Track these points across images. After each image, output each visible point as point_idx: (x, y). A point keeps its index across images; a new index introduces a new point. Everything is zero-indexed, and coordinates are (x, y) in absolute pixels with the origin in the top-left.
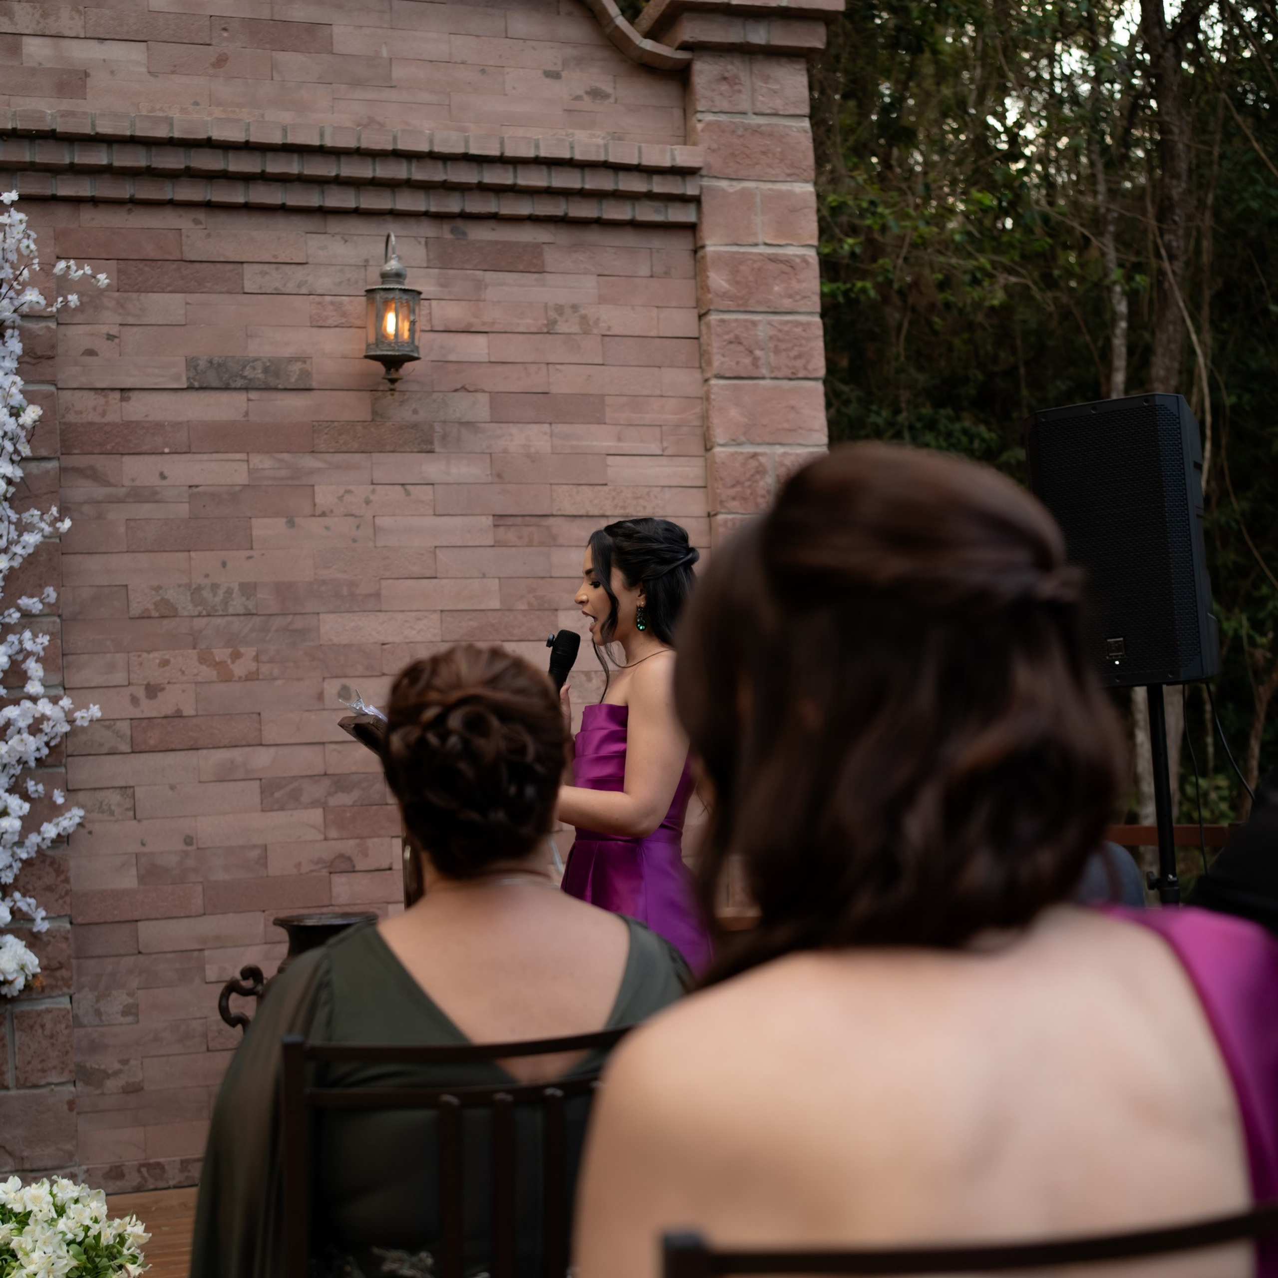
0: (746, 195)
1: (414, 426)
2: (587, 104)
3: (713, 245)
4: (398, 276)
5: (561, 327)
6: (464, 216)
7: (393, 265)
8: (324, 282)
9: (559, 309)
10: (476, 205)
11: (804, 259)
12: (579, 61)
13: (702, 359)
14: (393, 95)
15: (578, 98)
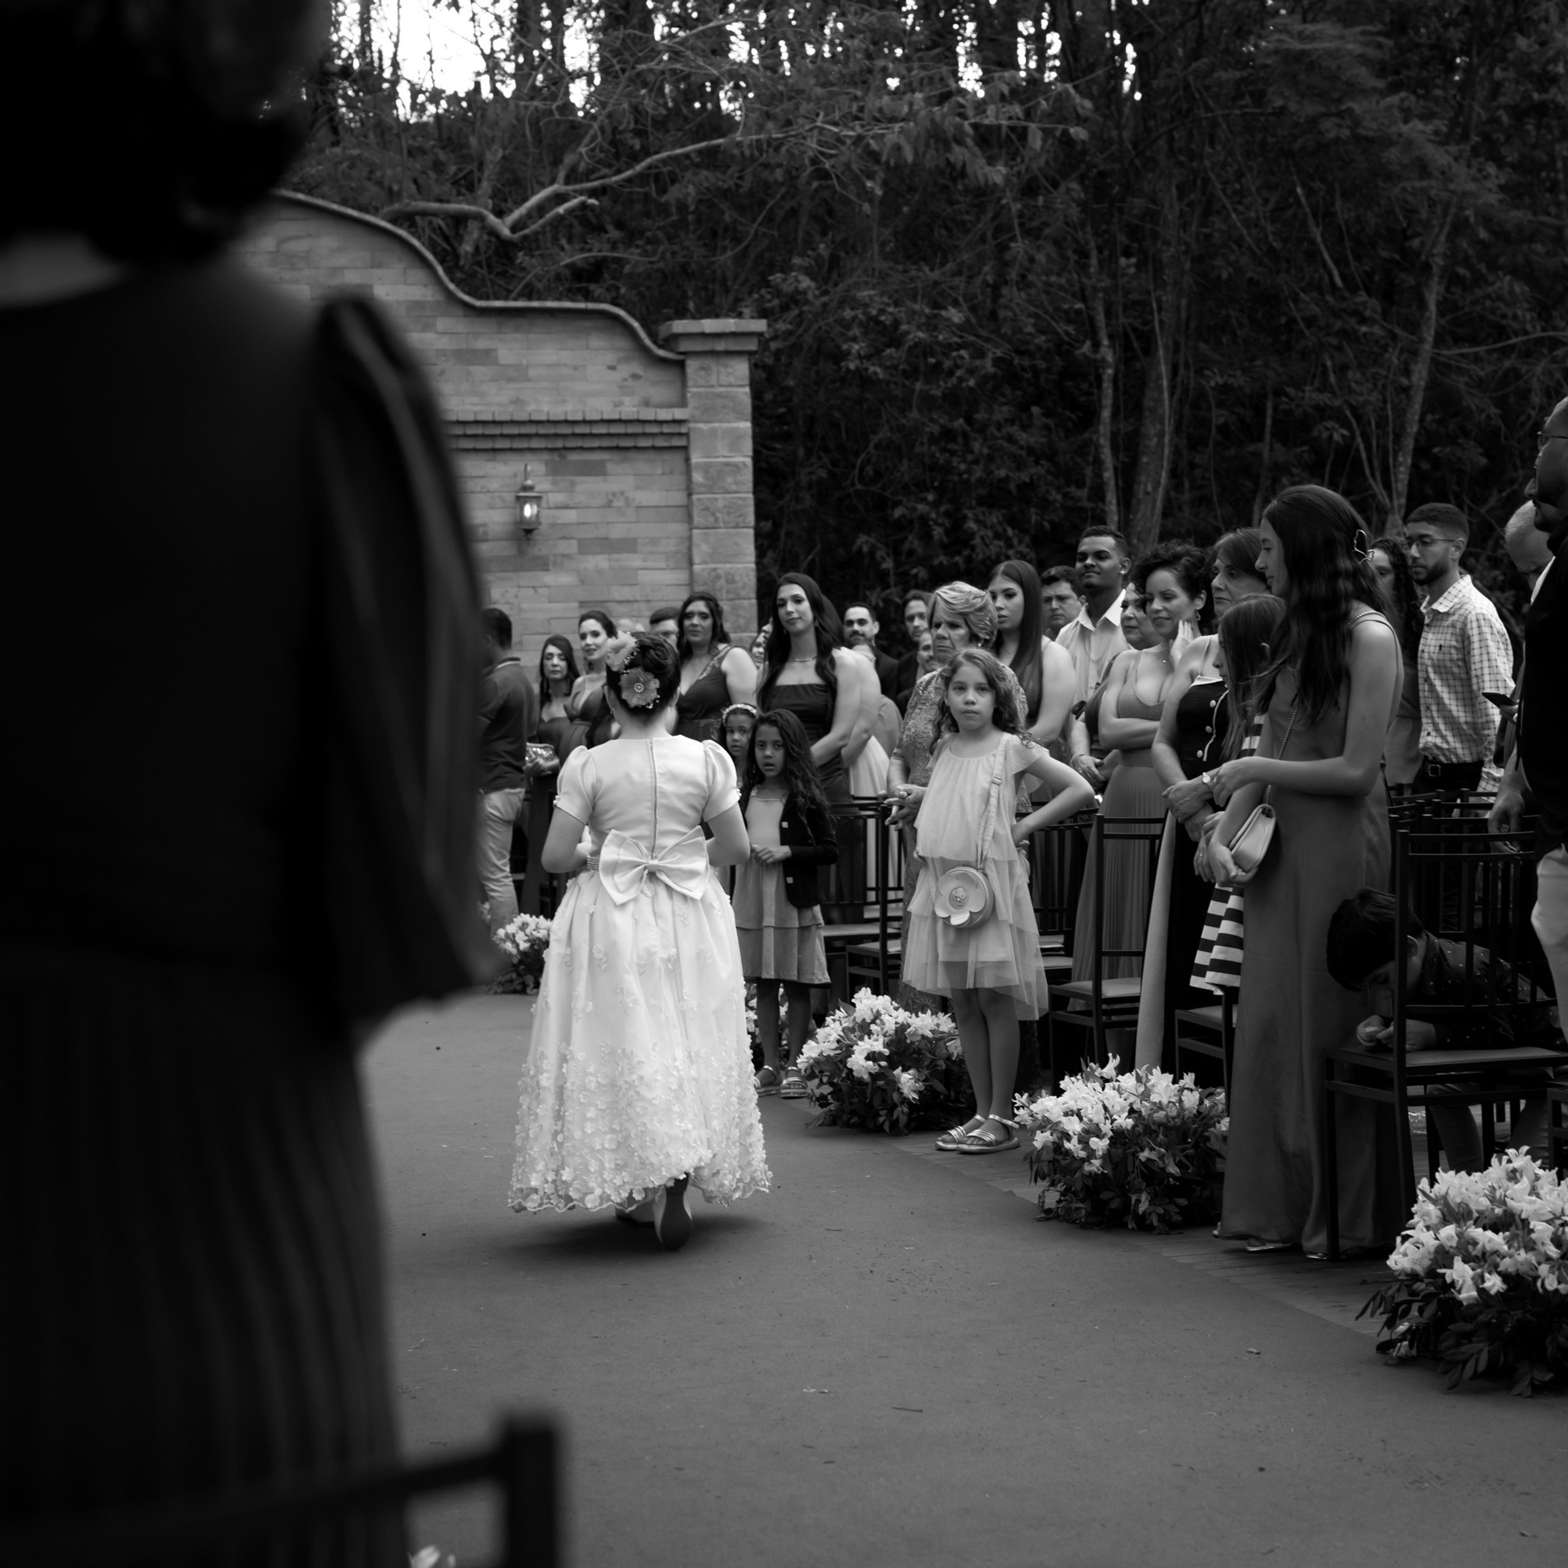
0: (713, 432)
1: (539, 557)
2: (631, 382)
3: (696, 459)
4: (530, 488)
5: (616, 503)
6: (565, 448)
7: (529, 482)
8: (494, 485)
9: (614, 494)
10: (571, 443)
11: (744, 464)
12: (626, 360)
13: (690, 518)
14: (528, 384)
15: (625, 380)
